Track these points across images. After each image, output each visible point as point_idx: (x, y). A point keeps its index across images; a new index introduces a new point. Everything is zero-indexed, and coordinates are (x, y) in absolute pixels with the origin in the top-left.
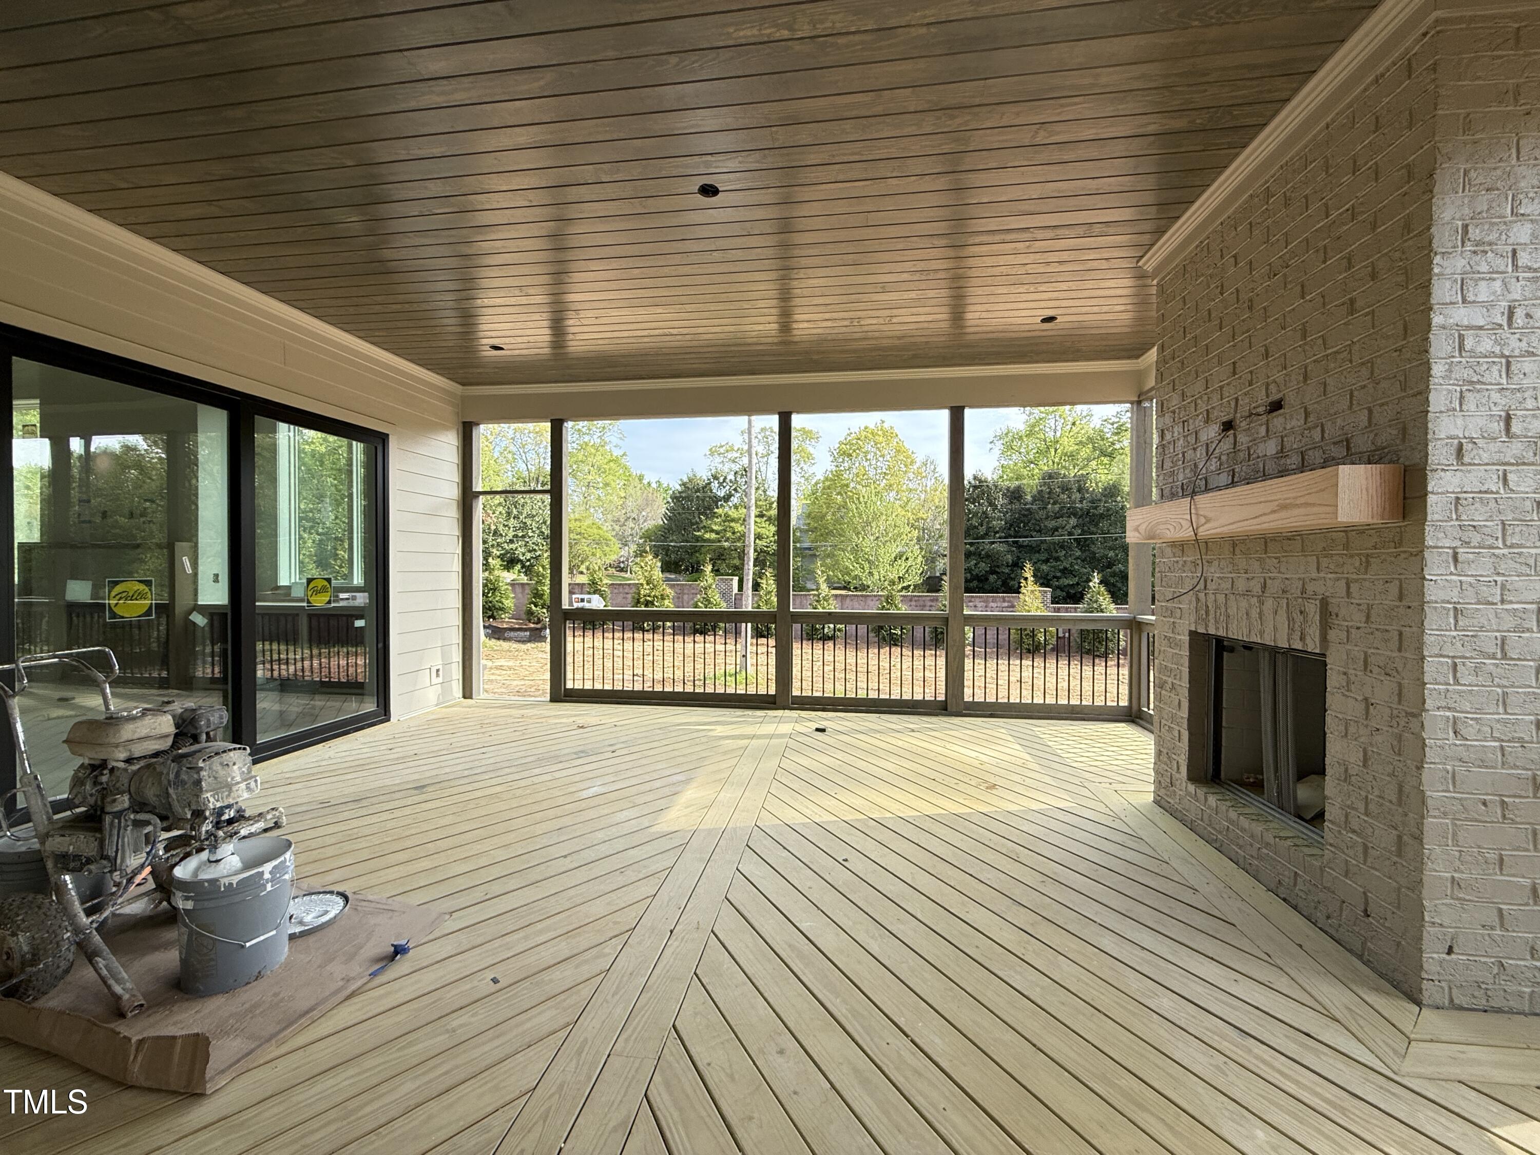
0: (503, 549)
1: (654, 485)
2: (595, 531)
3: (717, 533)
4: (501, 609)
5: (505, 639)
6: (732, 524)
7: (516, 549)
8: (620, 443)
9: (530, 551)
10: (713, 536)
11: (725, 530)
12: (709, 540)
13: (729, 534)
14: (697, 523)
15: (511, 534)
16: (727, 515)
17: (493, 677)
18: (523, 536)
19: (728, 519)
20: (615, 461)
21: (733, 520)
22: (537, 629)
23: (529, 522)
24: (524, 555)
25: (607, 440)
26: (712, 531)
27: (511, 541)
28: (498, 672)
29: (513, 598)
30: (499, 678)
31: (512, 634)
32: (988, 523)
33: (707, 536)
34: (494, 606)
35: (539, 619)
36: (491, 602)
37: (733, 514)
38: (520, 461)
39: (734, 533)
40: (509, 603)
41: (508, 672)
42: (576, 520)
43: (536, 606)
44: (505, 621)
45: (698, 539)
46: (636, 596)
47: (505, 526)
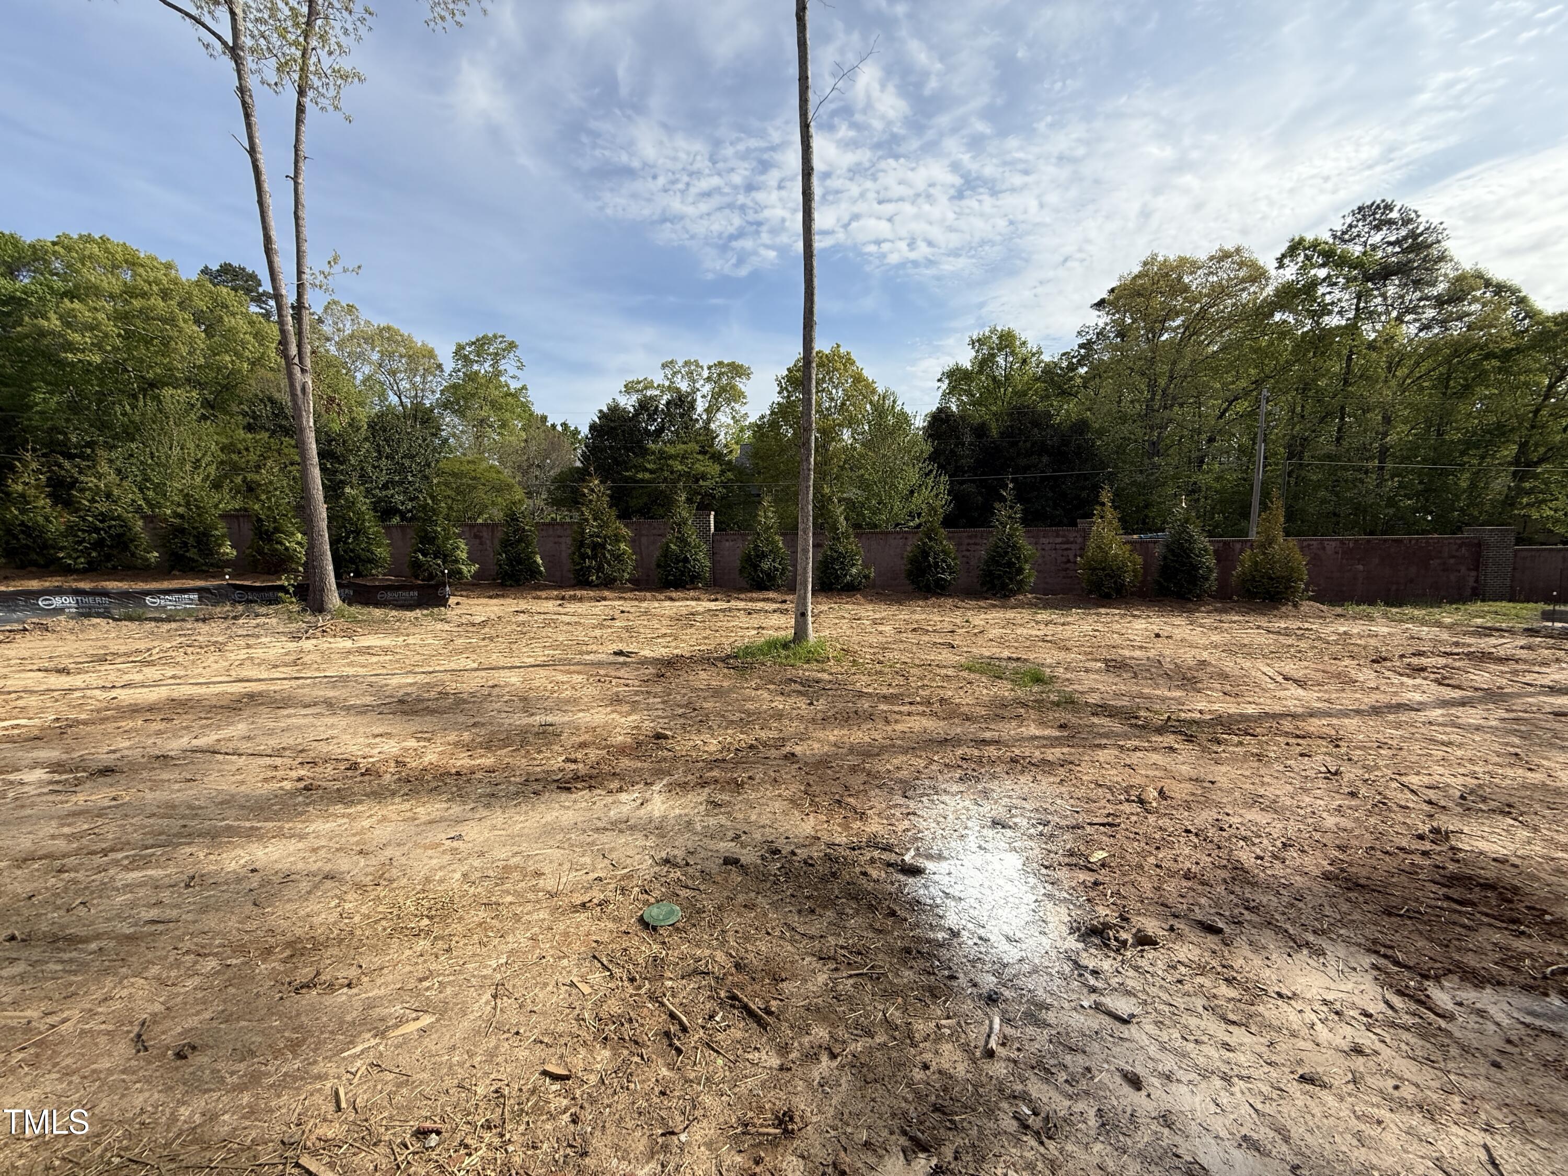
0: (374, 496)
1: (559, 428)
2: (494, 475)
3: (651, 472)
4: (370, 561)
5: (377, 604)
6: (670, 462)
7: (392, 496)
8: (518, 373)
9: (411, 500)
10: (647, 476)
11: (662, 470)
12: (642, 480)
13: (666, 474)
14: (625, 462)
15: (384, 479)
16: (661, 452)
17: (350, 671)
18: (401, 483)
19: (663, 456)
20: (513, 395)
21: (671, 457)
22: (431, 586)
23: (407, 463)
24: (403, 504)
25: (501, 368)
26: (646, 470)
27: (385, 487)
28: (361, 659)
29: (388, 545)
30: (362, 671)
31: (389, 595)
32: (956, 461)
33: (640, 476)
34: (359, 557)
35: (431, 574)
36: (352, 551)
37: (670, 450)
38: (390, 393)
39: (672, 473)
40: (381, 552)
41: (381, 658)
42: (469, 462)
43: (424, 555)
44: (379, 576)
45: (626, 480)
46: (579, 538)
47: (375, 467)
